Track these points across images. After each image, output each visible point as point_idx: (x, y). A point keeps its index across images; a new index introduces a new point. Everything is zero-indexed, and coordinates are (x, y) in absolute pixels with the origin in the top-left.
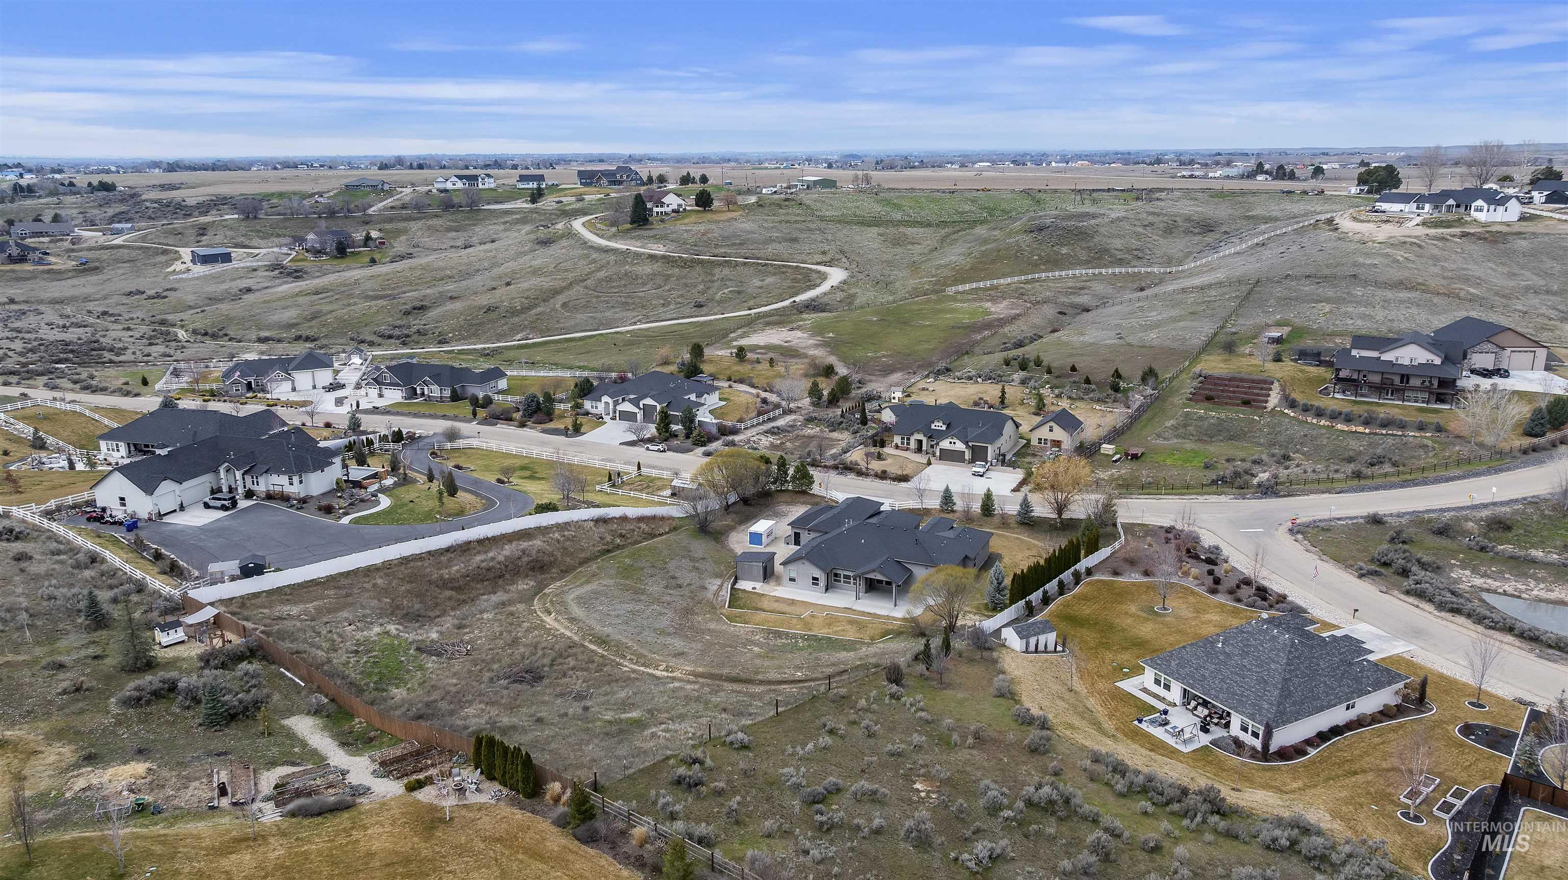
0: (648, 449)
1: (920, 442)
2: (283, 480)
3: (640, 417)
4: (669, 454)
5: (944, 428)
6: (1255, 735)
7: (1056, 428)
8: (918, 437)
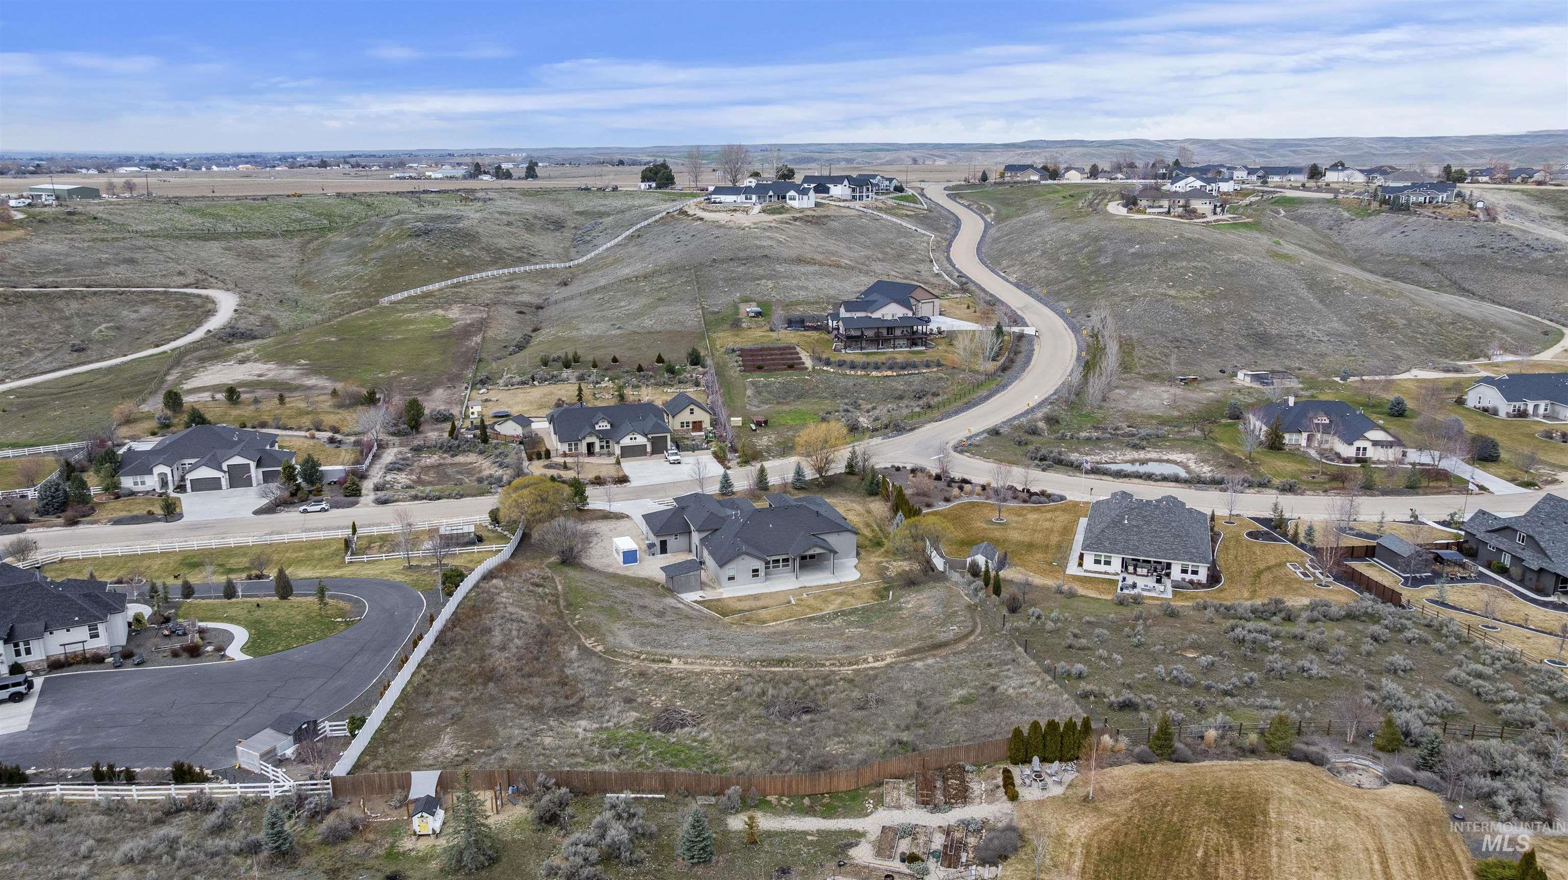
0: (305, 511)
1: (590, 446)
2: (81, 633)
3: (225, 482)
4: (335, 512)
5: (609, 427)
6: (1195, 572)
7: (696, 409)
8: (590, 440)
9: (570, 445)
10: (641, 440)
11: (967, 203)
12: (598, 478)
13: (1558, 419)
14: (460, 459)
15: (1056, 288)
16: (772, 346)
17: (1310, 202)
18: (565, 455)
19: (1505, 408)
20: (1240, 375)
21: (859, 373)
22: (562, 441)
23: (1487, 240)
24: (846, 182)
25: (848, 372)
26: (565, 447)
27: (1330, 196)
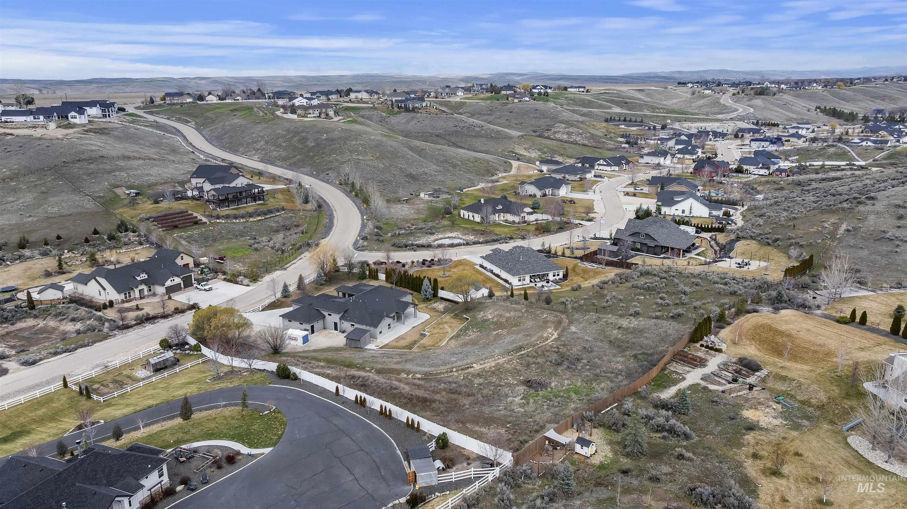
1: (141, 292)
5: (147, 277)
6: (558, 275)
7: (185, 256)
8: (140, 287)
9: (125, 294)
10: (177, 280)
11: (166, 117)
12: (176, 309)
13: (555, 196)
14: (20, 325)
15: (291, 161)
16: (168, 212)
17: (363, 108)
18: (123, 302)
19: (539, 194)
20: (422, 195)
21: (242, 220)
22: (119, 292)
23: (456, 123)
24: (98, 106)
25: (234, 221)
26: (122, 296)
27: (372, 106)
